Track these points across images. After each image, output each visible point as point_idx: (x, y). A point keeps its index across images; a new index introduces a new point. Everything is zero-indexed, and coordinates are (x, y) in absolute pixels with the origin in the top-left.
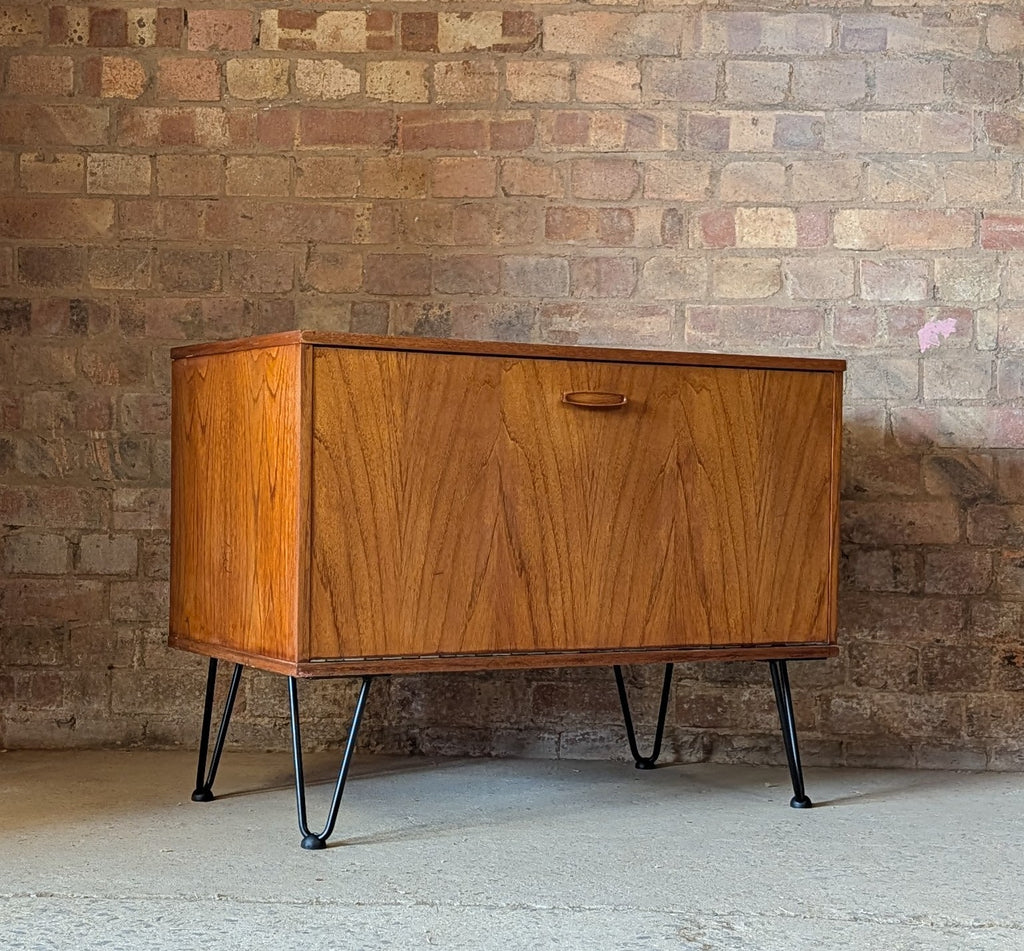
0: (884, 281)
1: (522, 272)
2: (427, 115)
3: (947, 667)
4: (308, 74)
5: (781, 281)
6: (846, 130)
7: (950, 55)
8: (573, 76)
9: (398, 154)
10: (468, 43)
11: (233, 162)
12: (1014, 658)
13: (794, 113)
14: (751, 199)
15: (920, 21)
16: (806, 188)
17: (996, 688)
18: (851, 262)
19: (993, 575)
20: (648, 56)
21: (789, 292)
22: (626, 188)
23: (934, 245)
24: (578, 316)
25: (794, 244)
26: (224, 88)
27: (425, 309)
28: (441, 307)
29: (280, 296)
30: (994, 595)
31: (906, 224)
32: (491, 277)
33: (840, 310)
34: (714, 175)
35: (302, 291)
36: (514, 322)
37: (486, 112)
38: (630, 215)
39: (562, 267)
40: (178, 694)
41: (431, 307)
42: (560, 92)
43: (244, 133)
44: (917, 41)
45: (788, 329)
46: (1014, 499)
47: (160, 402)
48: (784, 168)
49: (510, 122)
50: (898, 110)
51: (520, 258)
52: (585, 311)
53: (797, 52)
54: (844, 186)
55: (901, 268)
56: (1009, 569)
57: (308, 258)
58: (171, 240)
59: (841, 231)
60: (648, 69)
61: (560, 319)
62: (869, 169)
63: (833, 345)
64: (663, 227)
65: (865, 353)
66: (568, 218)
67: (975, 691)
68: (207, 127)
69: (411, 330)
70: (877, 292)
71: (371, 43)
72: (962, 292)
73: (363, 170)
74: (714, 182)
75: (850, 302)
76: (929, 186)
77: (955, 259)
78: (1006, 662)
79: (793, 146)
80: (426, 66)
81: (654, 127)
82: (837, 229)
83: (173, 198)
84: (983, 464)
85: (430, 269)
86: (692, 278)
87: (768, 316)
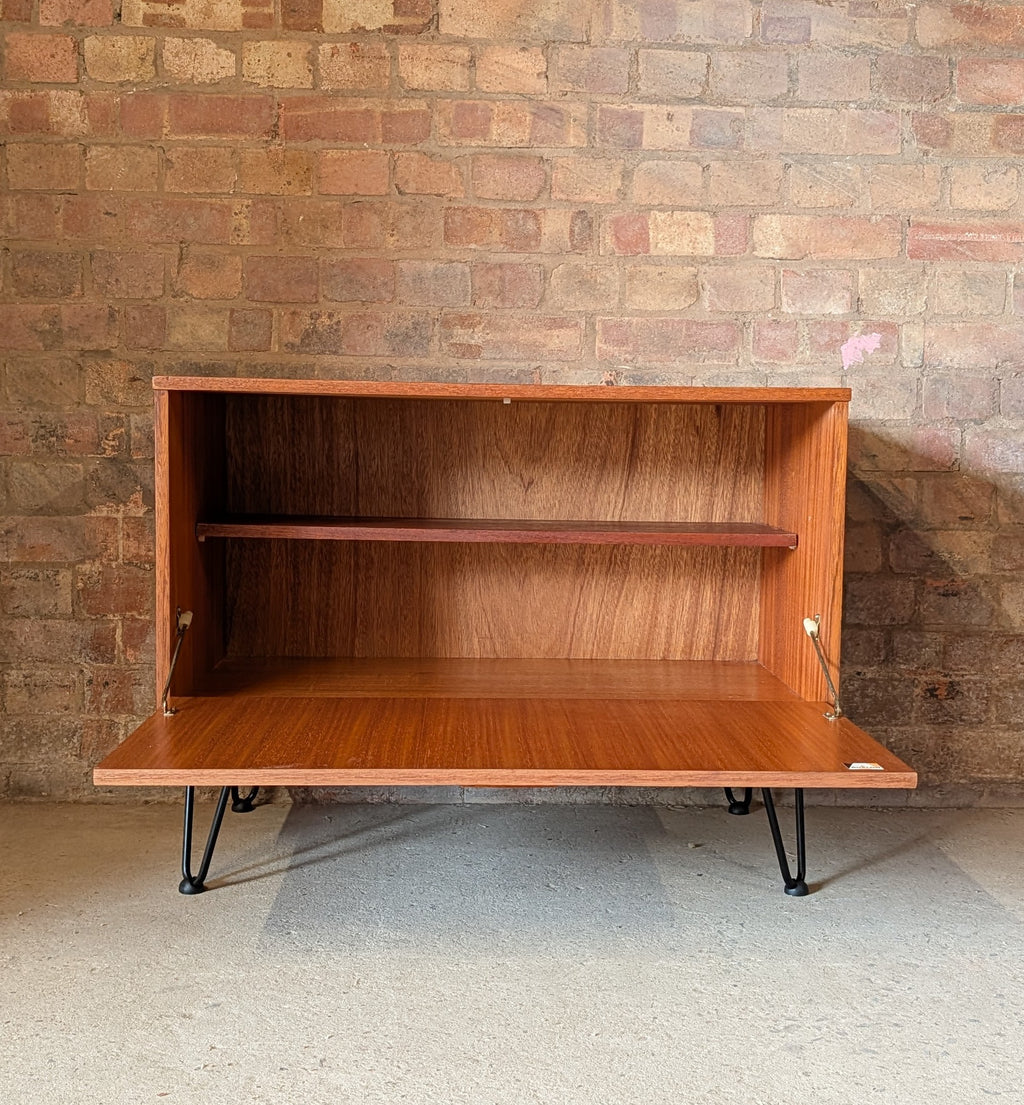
0: (805, 293)
1: (419, 278)
2: (311, 102)
3: (868, 700)
4: (177, 55)
5: (698, 291)
6: (767, 128)
7: (877, 48)
8: (472, 62)
9: (280, 145)
10: (356, 23)
11: (94, 152)
12: (936, 690)
13: (712, 108)
14: (666, 201)
15: (846, 11)
16: (725, 190)
17: (917, 721)
18: (771, 272)
19: (916, 605)
20: (554, 42)
21: (706, 304)
22: (531, 187)
23: (859, 254)
24: (481, 327)
25: (711, 252)
26: (81, 69)
27: (312, 318)
28: (330, 316)
29: (149, 302)
30: (916, 625)
31: (829, 232)
32: (385, 284)
33: (760, 324)
34: (626, 175)
35: (174, 297)
36: (412, 333)
37: (377, 101)
38: (536, 217)
39: (463, 274)
40: (44, 741)
41: (319, 316)
42: (458, 79)
43: (106, 120)
44: (844, 33)
45: (705, 344)
46: (937, 525)
47: (16, 420)
48: (701, 169)
49: (403, 112)
50: (823, 108)
51: (417, 263)
52: (489, 322)
53: (715, 41)
54: (765, 189)
55: (824, 279)
56: (932, 598)
57: (180, 259)
58: (24, 240)
59: (761, 237)
60: (555, 57)
61: (461, 331)
62: (791, 171)
63: (753, 361)
64: (572, 231)
65: (786, 370)
66: (469, 219)
67: (896, 725)
68: (64, 112)
69: (297, 341)
70: (799, 305)
71: (249, 21)
72: (888, 305)
73: (241, 163)
74: (626, 183)
75: (770, 315)
76: (854, 190)
77: (880, 269)
78: (929, 695)
79: (710, 144)
80: (310, 47)
81: (561, 120)
82: (757, 236)
83: (27, 193)
84: (907, 488)
85: (317, 274)
86: (603, 287)
87: (684, 330)
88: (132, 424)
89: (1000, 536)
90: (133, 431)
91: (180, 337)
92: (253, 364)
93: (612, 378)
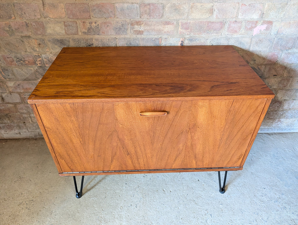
0: (247, 11)
1: (122, 10)
5: (213, 12)
18: (238, 5)
21: (215, 16)
24: (143, 25)
27: (90, 24)
28: (95, 23)
32: (112, 12)
33: (230, 22)
35: (44, 18)
36: (122, 28)
39: (137, 7)
41: (92, 23)
45: (213, 29)
51: (121, 4)
52: (145, 23)
55: (254, 7)
57: (43, 5)
61: (137, 27)
63: (226, 34)
65: (235, 36)
69: (86, 31)
70: (244, 16)
72: (272, 16)
75: (234, 19)
77: (273, 3)
84: (262, 68)
85: (89, 9)
86: (182, 11)
87: (207, 24)
88: (43, 57)
89: (283, 79)
90: (44, 59)
91: (50, 31)
92: (74, 38)
93: (183, 40)
